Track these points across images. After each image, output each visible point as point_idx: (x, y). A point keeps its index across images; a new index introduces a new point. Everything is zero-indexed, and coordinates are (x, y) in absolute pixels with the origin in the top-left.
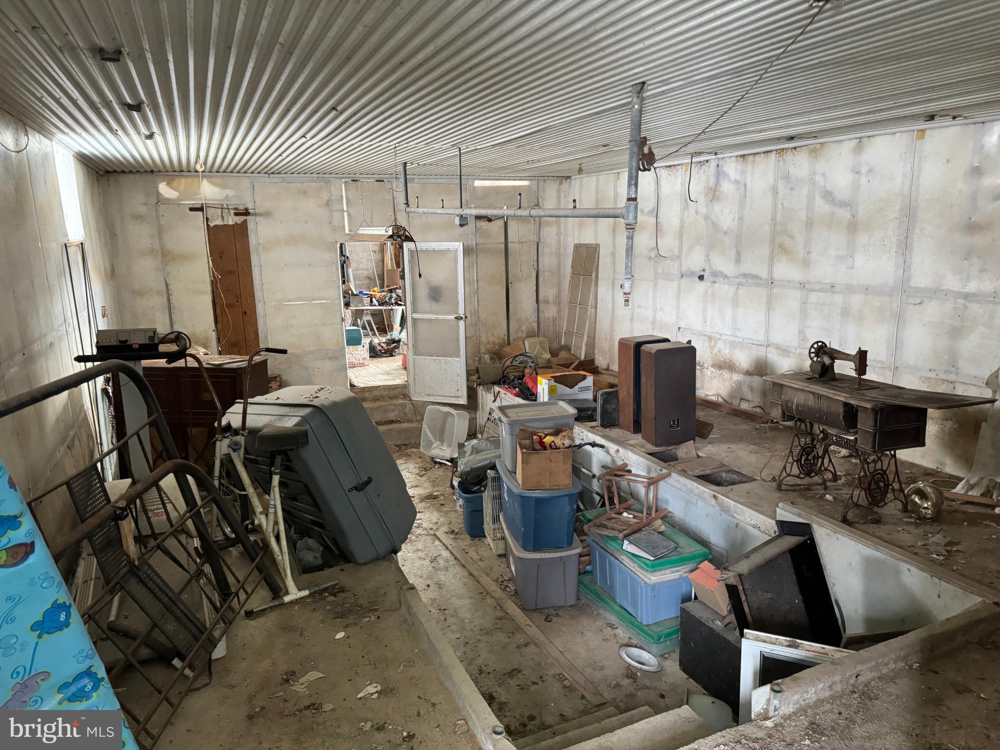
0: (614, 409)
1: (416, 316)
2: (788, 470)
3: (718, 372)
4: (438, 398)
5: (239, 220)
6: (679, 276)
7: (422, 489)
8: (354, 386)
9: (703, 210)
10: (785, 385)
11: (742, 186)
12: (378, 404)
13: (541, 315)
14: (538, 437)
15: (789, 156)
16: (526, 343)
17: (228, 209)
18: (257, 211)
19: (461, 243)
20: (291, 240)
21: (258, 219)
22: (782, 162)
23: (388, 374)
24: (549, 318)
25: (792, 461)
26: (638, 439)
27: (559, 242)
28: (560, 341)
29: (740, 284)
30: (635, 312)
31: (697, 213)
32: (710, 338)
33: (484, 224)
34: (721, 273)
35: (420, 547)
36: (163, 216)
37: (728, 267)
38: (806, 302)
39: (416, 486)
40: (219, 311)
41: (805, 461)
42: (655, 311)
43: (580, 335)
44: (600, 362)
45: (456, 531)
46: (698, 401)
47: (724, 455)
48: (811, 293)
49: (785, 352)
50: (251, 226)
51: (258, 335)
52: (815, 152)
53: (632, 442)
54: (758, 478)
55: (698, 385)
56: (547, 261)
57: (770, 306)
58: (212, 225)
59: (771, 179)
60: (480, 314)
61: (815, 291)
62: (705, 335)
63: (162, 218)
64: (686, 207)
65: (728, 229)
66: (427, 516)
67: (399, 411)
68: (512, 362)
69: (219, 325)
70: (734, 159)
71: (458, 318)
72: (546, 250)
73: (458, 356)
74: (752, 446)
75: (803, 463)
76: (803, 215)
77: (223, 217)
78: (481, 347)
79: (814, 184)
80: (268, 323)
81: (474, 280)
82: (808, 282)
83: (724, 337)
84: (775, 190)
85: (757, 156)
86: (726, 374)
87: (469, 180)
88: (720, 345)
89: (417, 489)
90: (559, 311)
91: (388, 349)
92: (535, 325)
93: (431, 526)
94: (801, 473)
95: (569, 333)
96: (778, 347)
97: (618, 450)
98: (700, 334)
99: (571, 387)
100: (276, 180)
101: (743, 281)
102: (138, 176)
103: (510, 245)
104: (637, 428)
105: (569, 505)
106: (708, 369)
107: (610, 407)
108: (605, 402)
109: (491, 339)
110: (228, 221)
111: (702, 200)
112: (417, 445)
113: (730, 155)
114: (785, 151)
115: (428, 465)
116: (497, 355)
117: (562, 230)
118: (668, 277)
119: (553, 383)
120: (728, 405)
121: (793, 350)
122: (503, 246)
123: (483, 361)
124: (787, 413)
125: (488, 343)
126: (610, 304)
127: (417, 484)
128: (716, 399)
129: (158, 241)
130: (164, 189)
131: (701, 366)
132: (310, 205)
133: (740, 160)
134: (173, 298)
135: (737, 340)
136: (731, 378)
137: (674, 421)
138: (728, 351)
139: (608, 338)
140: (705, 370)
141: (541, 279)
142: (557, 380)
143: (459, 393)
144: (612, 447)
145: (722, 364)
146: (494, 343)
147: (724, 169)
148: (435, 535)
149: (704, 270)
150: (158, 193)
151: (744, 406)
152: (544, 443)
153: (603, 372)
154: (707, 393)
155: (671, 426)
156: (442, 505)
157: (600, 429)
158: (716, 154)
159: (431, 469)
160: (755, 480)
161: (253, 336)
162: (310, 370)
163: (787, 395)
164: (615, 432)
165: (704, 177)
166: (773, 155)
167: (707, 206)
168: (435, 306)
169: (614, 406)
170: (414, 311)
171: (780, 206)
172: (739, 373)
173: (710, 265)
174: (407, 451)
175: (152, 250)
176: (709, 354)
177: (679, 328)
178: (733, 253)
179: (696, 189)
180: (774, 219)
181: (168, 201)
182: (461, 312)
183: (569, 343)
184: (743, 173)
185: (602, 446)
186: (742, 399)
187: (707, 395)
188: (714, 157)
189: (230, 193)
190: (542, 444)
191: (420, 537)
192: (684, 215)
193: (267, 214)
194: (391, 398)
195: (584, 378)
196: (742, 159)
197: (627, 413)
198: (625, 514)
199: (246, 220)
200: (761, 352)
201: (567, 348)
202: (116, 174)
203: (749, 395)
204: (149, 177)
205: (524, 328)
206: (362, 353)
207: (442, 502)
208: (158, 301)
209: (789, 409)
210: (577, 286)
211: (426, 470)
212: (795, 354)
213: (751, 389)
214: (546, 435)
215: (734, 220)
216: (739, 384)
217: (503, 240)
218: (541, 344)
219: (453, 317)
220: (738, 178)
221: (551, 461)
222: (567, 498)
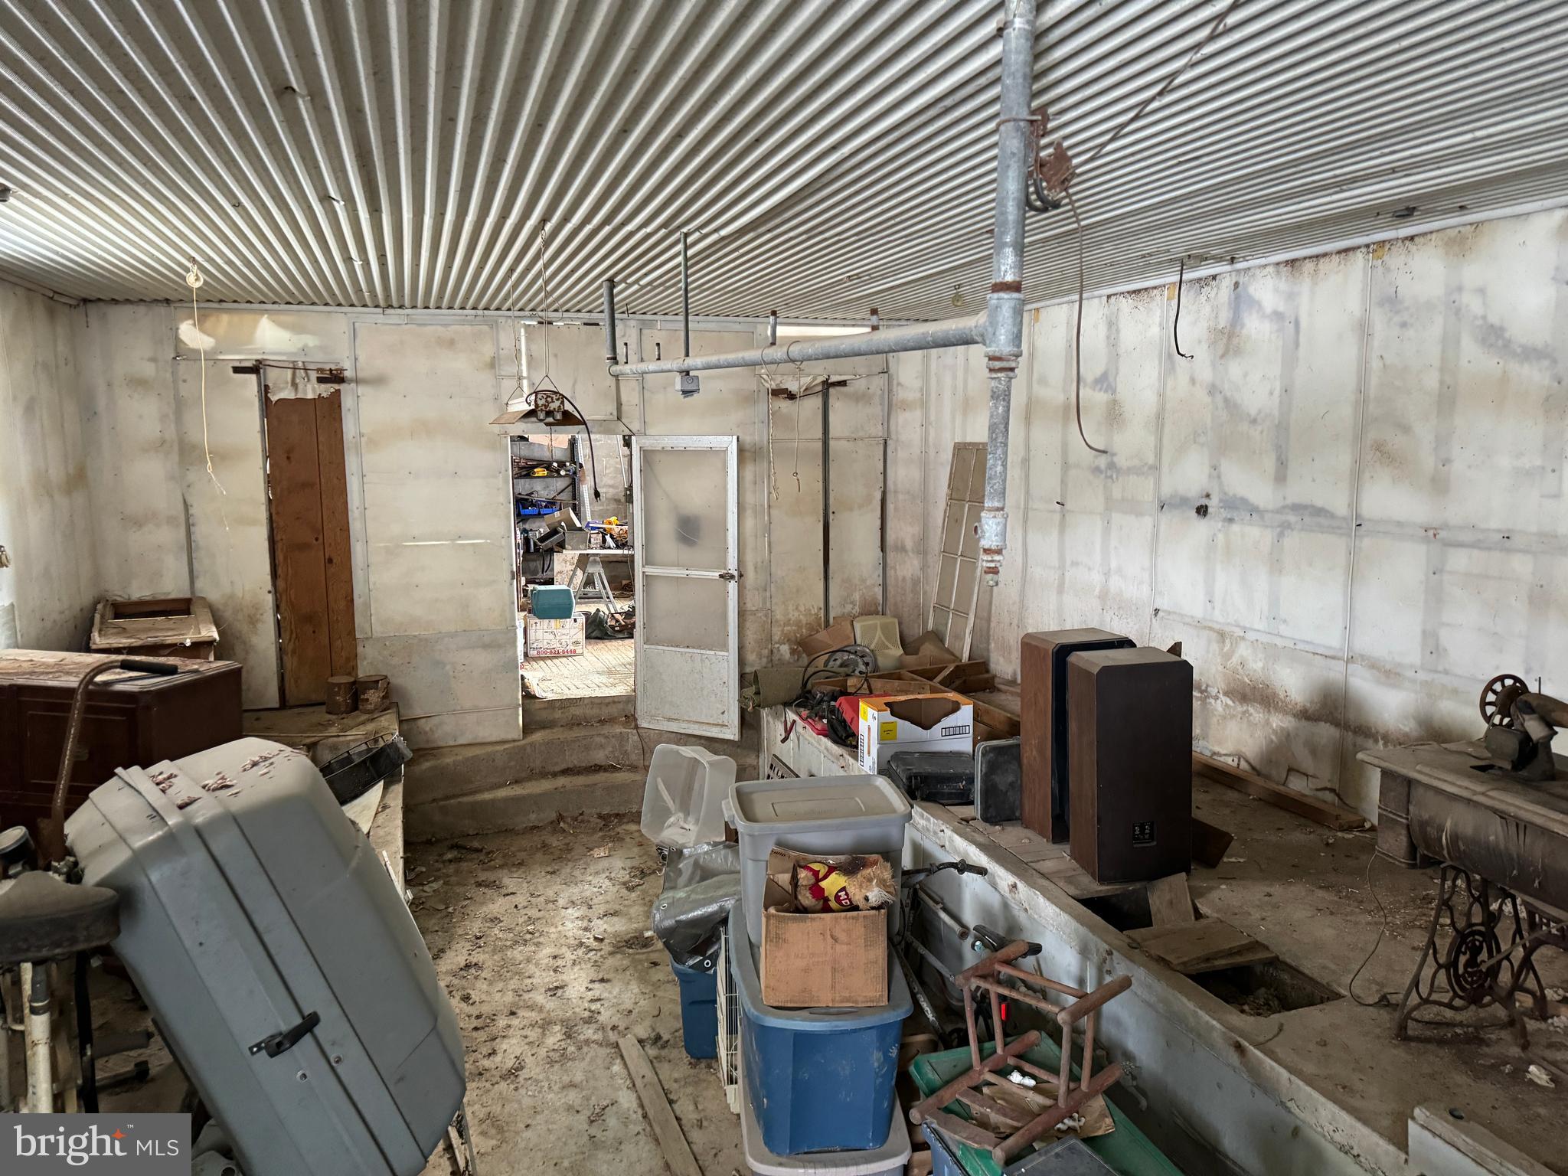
0: (1012, 784)
1: (650, 570)
2: (1424, 990)
3: (1240, 709)
4: (684, 725)
5: (326, 390)
6: (1156, 505)
7: (624, 920)
8: (535, 697)
9: (1205, 374)
10: (1419, 782)
11: (1290, 325)
12: (577, 732)
13: (890, 573)
14: (810, 874)
15: (1396, 259)
16: (858, 626)
17: (305, 369)
18: (360, 375)
19: (735, 438)
20: (423, 429)
21: (361, 390)
22: (1380, 270)
23: (610, 672)
24: (904, 579)
25: (1434, 966)
26: (1058, 858)
27: (925, 439)
28: (925, 623)
29: (1285, 527)
30: (1067, 574)
31: (1193, 381)
32: (1222, 636)
33: (784, 405)
34: (1244, 501)
35: (579, 1077)
36: (184, 381)
37: (1260, 491)
38: (1442, 571)
39: (615, 914)
40: (280, 557)
41: (1466, 966)
42: (1107, 574)
43: (961, 613)
44: (999, 668)
45: (665, 1037)
46: (1195, 767)
47: (1256, 915)
48: (1452, 550)
49: (1389, 674)
50: (347, 402)
51: (352, 601)
52: (1459, 245)
53: (1048, 866)
54: (1343, 992)
55: (1196, 731)
56: (903, 475)
57: (1353, 577)
58: (274, 398)
59: (1354, 304)
60: (773, 570)
61: (1461, 545)
62: (1211, 629)
63: (182, 386)
64: (1169, 369)
65: (1260, 412)
66: (615, 992)
67: (614, 747)
68: (826, 663)
69: (281, 583)
70: (1270, 269)
71: (726, 577)
72: (901, 454)
73: (724, 647)
74: (1321, 893)
75: (1461, 970)
76: (1432, 381)
77: (294, 385)
78: (775, 630)
79: (1458, 312)
80: (372, 579)
81: (762, 506)
82: (1446, 526)
83: (1251, 636)
84: (1364, 331)
85: (1322, 260)
86: (1257, 714)
87: (758, 326)
88: (1243, 651)
89: (615, 919)
90: (924, 567)
91: (627, 625)
92: (879, 591)
93: (615, 1020)
94: (1456, 995)
95: (941, 608)
96: (1374, 665)
97: (1015, 886)
98: (1200, 625)
99: (927, 727)
100: (395, 320)
101: (1292, 518)
102: (142, 309)
103: (832, 443)
104: (1060, 832)
105: (879, 1049)
106: (1216, 698)
107: (1003, 780)
108: (992, 769)
109: (794, 615)
110: (305, 391)
111: (1202, 354)
112: (636, 818)
113: (1263, 261)
114: (1387, 246)
115: (650, 863)
116: (804, 646)
117: (932, 418)
118: (1132, 507)
119: (887, 715)
120: (1260, 782)
121: (1410, 674)
122: (820, 445)
123: (775, 658)
124: (1422, 851)
125: (788, 623)
126: (1019, 560)
127: (617, 907)
128: (1235, 764)
129: (173, 426)
130: (190, 333)
131: (1202, 692)
132: (460, 365)
133: (1284, 269)
134: (199, 532)
135: (1279, 642)
136: (1267, 722)
137: (1142, 829)
138: (1260, 665)
139: (1015, 622)
140: (1212, 701)
141: (890, 507)
142: (895, 710)
143: (725, 719)
144: (1004, 877)
145: (1248, 690)
146: (798, 624)
147: (1251, 290)
148: (617, 1046)
149: (1208, 496)
150: (177, 340)
151: (1297, 785)
152: (823, 890)
153: (1002, 687)
154: (1217, 749)
155: (1135, 838)
156: (655, 964)
157: (980, 825)
158: (1233, 260)
159: (654, 872)
160: (1339, 996)
161: (342, 604)
162: (448, 667)
163: (1425, 808)
164: (1012, 836)
165: (1207, 310)
166: (1359, 255)
167: (1213, 365)
168: (686, 553)
169: (1011, 778)
170: (647, 562)
171: (1376, 364)
172: (1285, 713)
173: (1221, 484)
174: (619, 829)
175: (163, 442)
176: (1220, 668)
177: (1157, 611)
178: (1269, 463)
179: (1190, 333)
180: (1362, 390)
181: (193, 355)
182: (732, 566)
183: (941, 628)
184: (1291, 296)
185: (982, 871)
186: (1290, 770)
187: (1214, 753)
188: (1228, 268)
189: (311, 341)
190: (817, 891)
191: (585, 1049)
192: (1165, 384)
193: (378, 381)
194: (602, 722)
195: (955, 708)
196: (1289, 268)
197: (1039, 795)
198: (1016, 1077)
199: (338, 391)
200: (1335, 672)
201: (937, 637)
202: (101, 304)
203: (1307, 763)
204: (162, 310)
205: (857, 596)
206: (573, 632)
207: (654, 957)
208: (169, 536)
209: (1431, 843)
210: (958, 521)
211: (643, 874)
212: (1413, 681)
213: (1314, 751)
214: (832, 869)
215: (1271, 394)
216: (1287, 737)
217: (819, 434)
218: (885, 629)
219: (717, 574)
220: (1281, 309)
221: (835, 939)
222: (874, 1032)
